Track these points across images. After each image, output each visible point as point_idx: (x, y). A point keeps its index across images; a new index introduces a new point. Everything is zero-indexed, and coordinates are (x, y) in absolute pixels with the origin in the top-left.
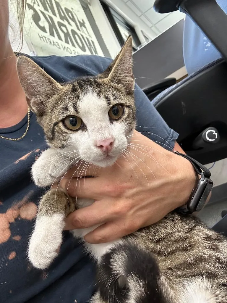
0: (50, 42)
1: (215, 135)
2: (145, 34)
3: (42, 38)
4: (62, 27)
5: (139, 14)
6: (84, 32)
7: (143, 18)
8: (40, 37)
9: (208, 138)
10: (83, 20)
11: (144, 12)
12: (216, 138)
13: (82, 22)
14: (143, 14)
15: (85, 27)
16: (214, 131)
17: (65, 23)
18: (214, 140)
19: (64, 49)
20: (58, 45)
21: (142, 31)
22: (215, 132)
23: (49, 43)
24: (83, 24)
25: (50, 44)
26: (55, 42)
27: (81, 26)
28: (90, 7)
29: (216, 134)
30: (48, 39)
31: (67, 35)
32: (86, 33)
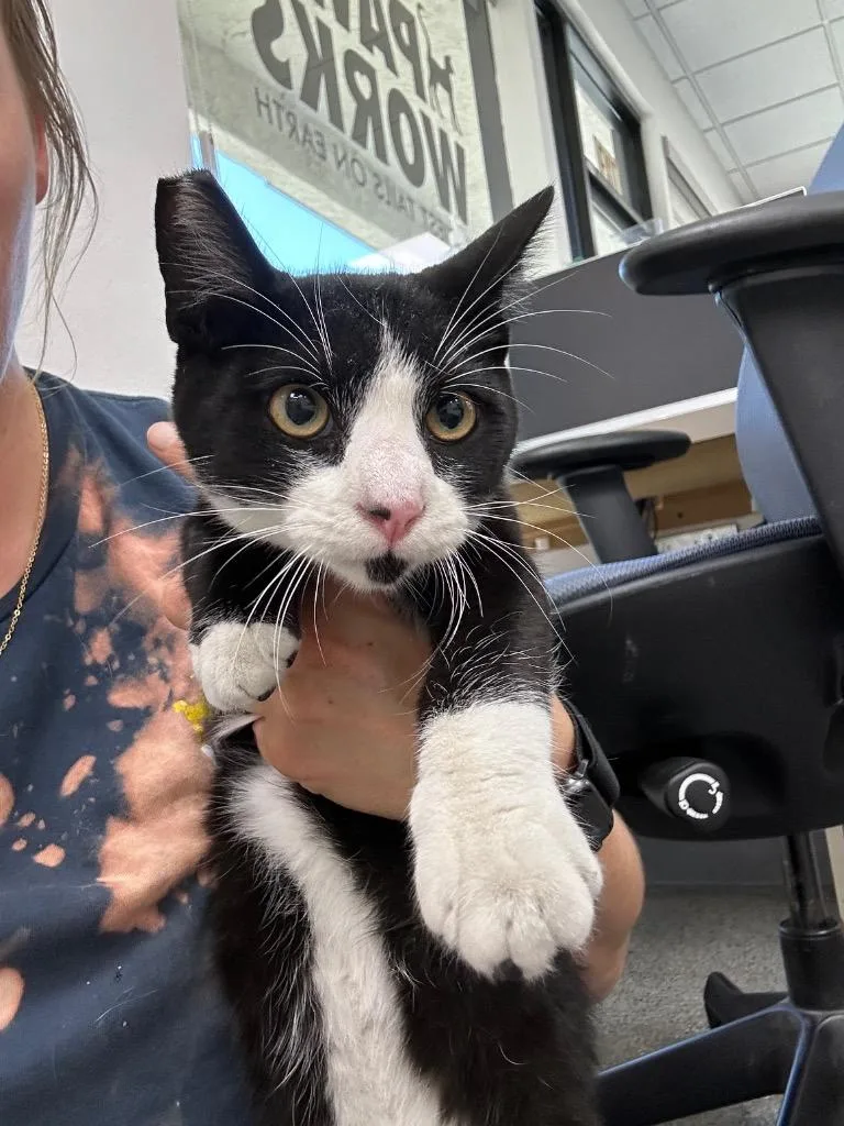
0: (294, 129)
1: (714, 798)
2: (676, 152)
3: (267, 106)
4: (357, 75)
5: (675, 71)
6: (436, 107)
7: (684, 88)
8: (260, 102)
9: (684, 804)
10: (447, 59)
11: (694, 69)
12: (715, 811)
13: (442, 65)
14: (689, 74)
15: (448, 88)
16: (716, 785)
17: (376, 59)
18: (705, 816)
19: (339, 164)
20: (322, 145)
21: (664, 140)
22: (718, 789)
23: (287, 128)
24: (442, 76)
25: (291, 135)
26: (312, 128)
27: (433, 82)
28: (492, 13)
29: (720, 797)
30: (289, 114)
31: (367, 108)
32: (446, 110)
